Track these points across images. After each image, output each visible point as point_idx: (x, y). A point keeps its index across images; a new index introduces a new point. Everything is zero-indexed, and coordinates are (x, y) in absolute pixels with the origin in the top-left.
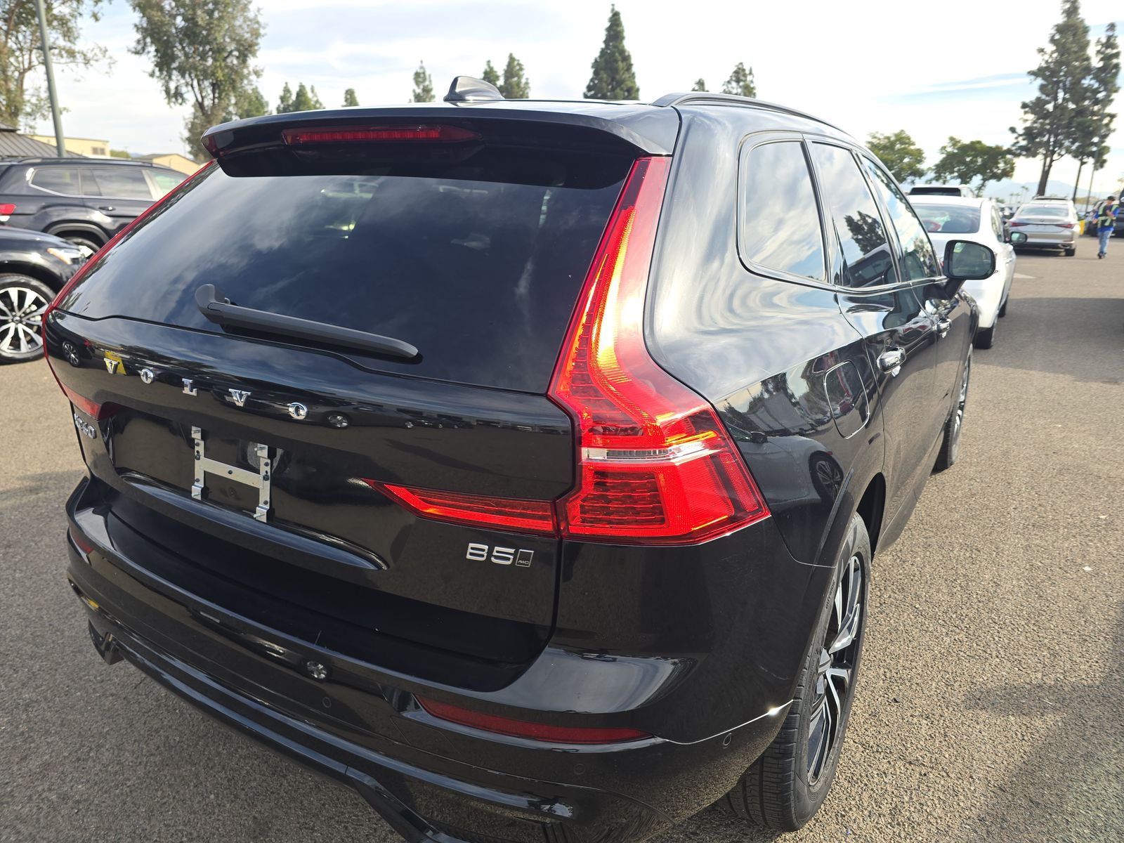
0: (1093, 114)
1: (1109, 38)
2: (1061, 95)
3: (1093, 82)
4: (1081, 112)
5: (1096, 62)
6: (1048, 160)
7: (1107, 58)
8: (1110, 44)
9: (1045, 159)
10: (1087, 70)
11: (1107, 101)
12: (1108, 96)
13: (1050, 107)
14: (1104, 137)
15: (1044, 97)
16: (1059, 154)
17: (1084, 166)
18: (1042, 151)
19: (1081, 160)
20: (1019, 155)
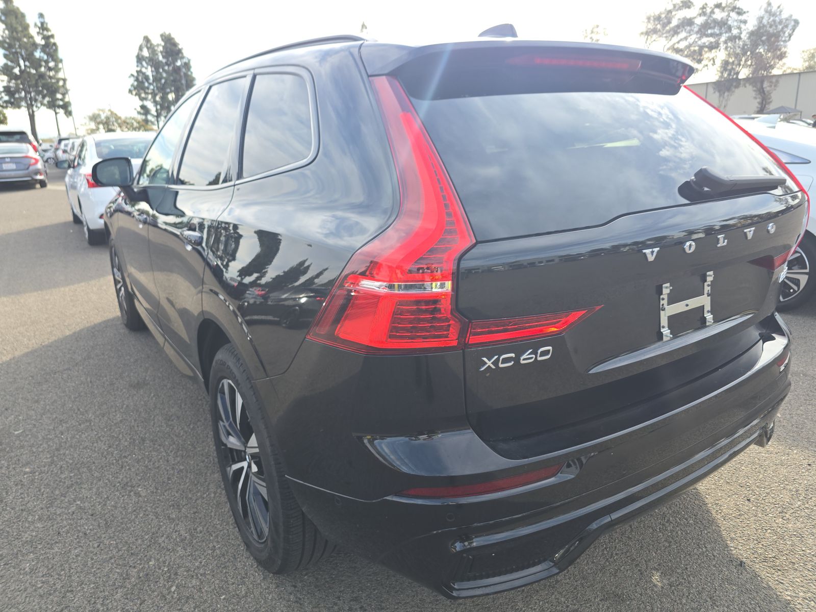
0: (50, 77)
1: (42, 24)
2: (22, 62)
3: (42, 54)
4: (42, 76)
5: (39, 40)
6: (31, 111)
7: (47, 38)
8: (43, 27)
9: (28, 110)
10: (35, 46)
11: (56, 69)
12: (56, 66)
13: (17, 71)
14: (64, 95)
15: (9, 63)
16: (36, 106)
17: (58, 115)
18: (23, 103)
19: (55, 111)
20: (7, 107)
